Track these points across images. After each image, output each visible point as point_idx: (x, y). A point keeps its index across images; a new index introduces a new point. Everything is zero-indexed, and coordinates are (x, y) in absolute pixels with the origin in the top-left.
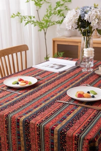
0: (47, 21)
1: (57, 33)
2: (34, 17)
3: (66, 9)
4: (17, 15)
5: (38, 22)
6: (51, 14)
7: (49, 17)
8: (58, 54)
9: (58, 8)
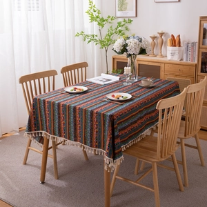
0: (108, 40)
2: (96, 36)
3: (127, 29)
4: (81, 34)
5: (100, 40)
6: (112, 34)
7: (110, 36)
8: (117, 71)
9: (120, 28)
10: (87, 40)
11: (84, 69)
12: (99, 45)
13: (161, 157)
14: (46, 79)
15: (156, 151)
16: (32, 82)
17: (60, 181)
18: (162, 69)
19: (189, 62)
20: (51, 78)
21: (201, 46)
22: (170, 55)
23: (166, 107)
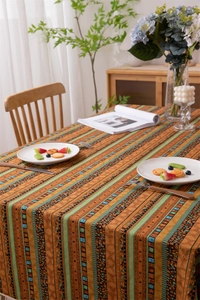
0: (95, 38)
1: (115, 60)
2: (71, 31)
3: (131, 14)
4: (40, 28)
5: (78, 39)
6: (102, 24)
7: (98, 30)
8: (118, 99)
10: (53, 41)
11: (56, 98)
12: (78, 50)
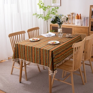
2: (42, 15)
3: (56, 12)
4: (36, 14)
7: (49, 15)
10: (38, 17)
11: (37, 30)
12: (44, 19)
13: (75, 69)
14: (21, 35)
15: (72, 67)
16: (14, 36)
17: (28, 82)
18: (73, 30)
19: (85, 26)
20: (23, 34)
21: (91, 19)
22: (77, 23)
23: (76, 47)
